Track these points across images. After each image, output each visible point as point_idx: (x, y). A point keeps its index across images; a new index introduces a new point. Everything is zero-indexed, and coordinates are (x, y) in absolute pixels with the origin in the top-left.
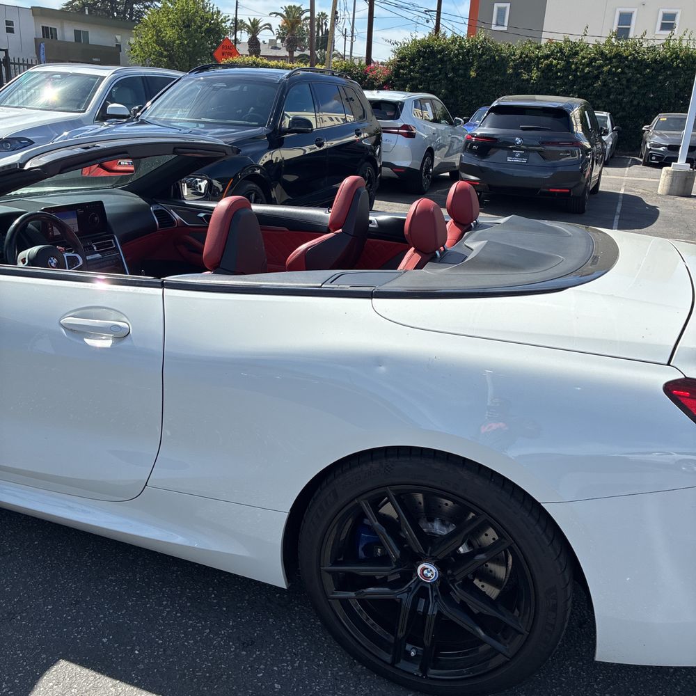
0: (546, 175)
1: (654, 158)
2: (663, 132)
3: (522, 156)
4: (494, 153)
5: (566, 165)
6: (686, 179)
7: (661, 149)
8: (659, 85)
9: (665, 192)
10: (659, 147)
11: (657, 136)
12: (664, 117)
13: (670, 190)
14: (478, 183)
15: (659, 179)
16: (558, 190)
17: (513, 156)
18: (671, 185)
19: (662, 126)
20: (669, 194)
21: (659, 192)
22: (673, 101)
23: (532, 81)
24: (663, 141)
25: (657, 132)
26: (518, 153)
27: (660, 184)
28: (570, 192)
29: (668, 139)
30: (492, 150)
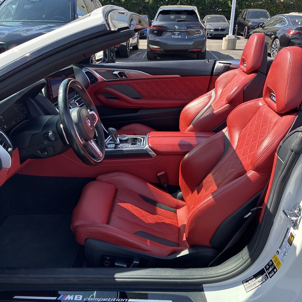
0: (191, 43)
1: (209, 35)
2: (211, 23)
3: (178, 35)
4: (165, 34)
5: (197, 38)
6: (234, 42)
7: (212, 31)
8: (203, 3)
9: (226, 49)
10: (211, 30)
11: (208, 25)
12: (209, 17)
13: (228, 47)
14: (159, 49)
15: (222, 43)
16: (196, 50)
17: (174, 35)
18: (228, 45)
19: (209, 21)
20: (228, 49)
21: (223, 48)
22: (209, 10)
23: (150, 3)
24: (212, 27)
25: (208, 23)
26: (177, 33)
27: (223, 45)
28: (201, 50)
29: (214, 26)
30: (164, 33)
